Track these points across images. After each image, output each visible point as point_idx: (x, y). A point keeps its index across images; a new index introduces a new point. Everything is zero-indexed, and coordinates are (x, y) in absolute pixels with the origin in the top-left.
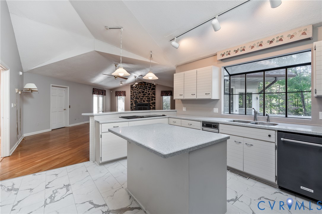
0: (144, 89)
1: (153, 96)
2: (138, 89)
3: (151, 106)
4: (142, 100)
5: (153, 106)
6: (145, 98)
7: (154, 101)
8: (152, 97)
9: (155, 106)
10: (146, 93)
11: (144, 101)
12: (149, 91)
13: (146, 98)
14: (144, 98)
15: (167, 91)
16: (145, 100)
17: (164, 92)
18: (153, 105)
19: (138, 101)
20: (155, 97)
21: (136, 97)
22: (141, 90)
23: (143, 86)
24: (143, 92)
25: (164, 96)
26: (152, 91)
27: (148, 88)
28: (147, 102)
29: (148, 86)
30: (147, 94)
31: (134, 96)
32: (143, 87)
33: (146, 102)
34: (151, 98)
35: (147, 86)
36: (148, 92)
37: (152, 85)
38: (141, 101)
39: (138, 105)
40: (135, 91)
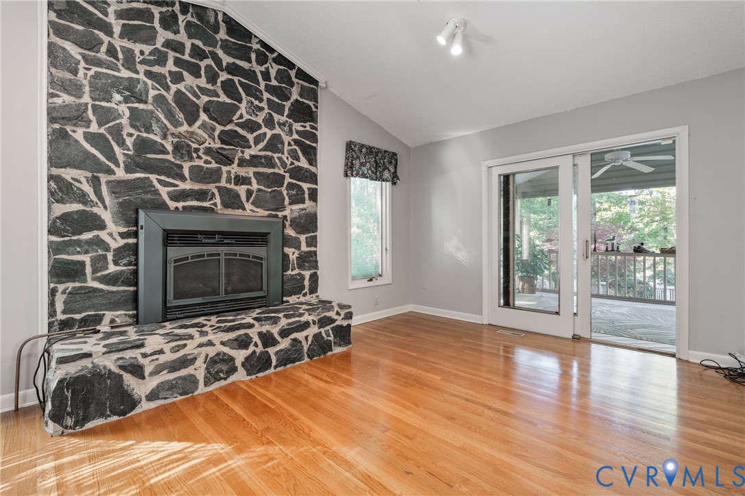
0: (228, 88)
1: (303, 163)
2: (170, 66)
3: (286, 241)
4: (212, 187)
5: (304, 248)
6: (243, 172)
7: (308, 204)
8: (297, 173)
9: (312, 242)
10: (251, 126)
11: (232, 200)
12: (276, 117)
13: (249, 172)
14: (234, 169)
15: (379, 151)
16: (242, 190)
17: (367, 153)
18: (303, 238)
19: (164, 192)
20: (313, 178)
21: (143, 146)
22: (202, 82)
23: (226, 59)
24: (222, 114)
25: (364, 176)
26: (297, 126)
27: (266, 95)
28: (262, 212)
29: (266, 75)
30: (258, 140)
31: (117, 132)
32: (218, 61)
33: (248, 206)
34: (288, 180)
35: (258, 69)
36: (269, 122)
37: (293, 73)
38: (202, 195)
39: (170, 238)
40: (125, 74)
